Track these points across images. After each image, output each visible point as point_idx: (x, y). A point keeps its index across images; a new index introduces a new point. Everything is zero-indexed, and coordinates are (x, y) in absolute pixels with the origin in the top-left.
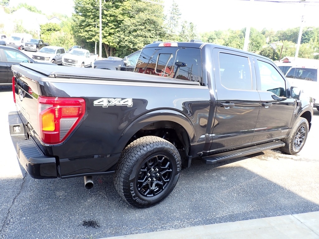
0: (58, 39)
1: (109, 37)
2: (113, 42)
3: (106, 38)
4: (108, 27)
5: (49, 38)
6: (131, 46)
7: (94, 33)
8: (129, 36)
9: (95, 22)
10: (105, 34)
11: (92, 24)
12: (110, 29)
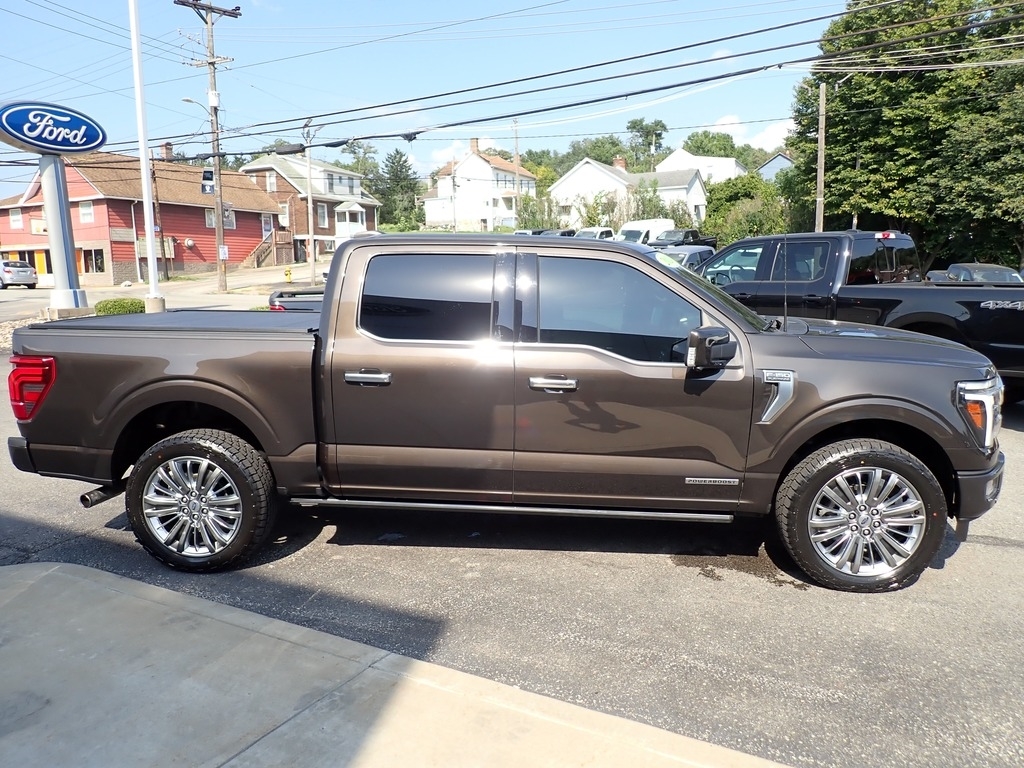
0: (744, 220)
1: (899, 193)
2: (911, 208)
3: (890, 198)
4: (895, 161)
5: (720, 221)
6: (979, 213)
7: (847, 187)
8: (969, 179)
9: (853, 150)
10: (886, 185)
11: (842, 159)
12: (903, 165)
